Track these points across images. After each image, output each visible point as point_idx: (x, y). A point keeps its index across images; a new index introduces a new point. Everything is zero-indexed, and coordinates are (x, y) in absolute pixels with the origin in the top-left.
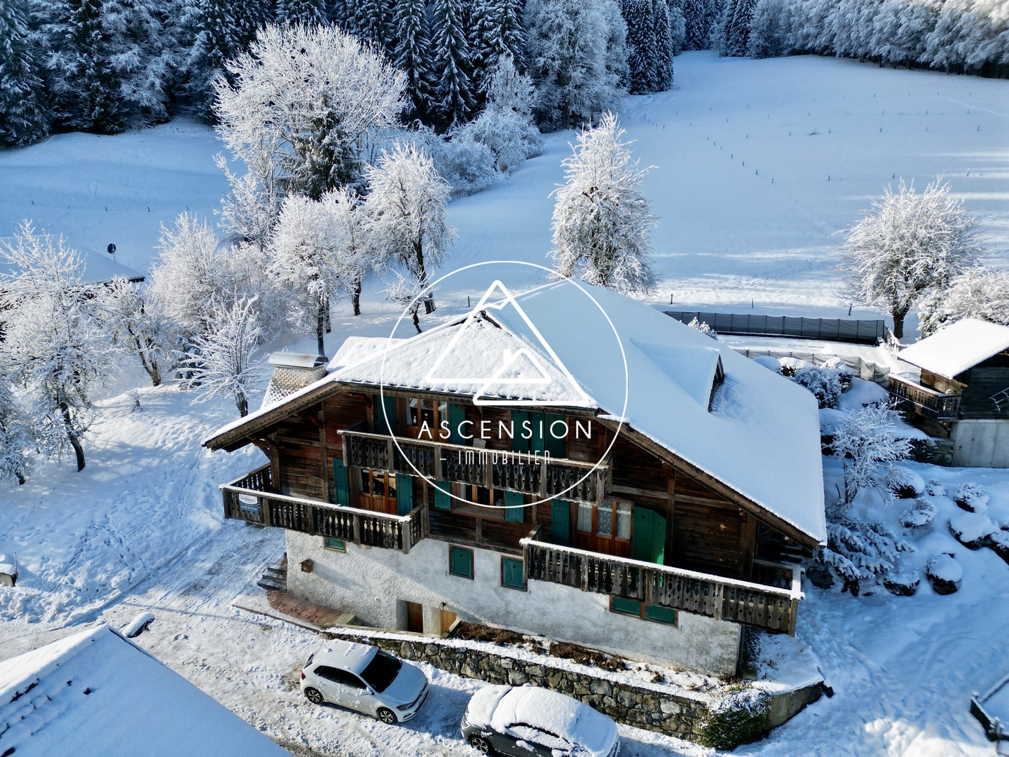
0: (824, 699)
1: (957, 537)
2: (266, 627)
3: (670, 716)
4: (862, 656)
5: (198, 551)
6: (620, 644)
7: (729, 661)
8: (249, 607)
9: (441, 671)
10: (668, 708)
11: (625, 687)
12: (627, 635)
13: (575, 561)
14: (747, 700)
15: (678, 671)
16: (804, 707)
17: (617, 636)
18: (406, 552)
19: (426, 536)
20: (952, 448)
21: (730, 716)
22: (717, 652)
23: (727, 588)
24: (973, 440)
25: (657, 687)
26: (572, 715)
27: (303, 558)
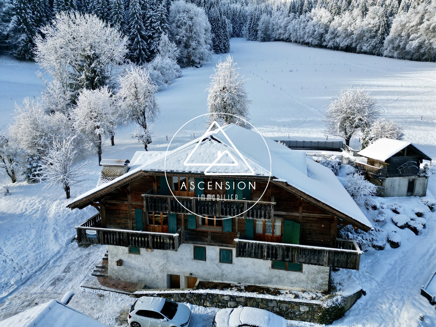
0: (363, 296)
1: (396, 224)
2: (101, 296)
3: (304, 312)
4: (373, 276)
5: (55, 262)
6: (276, 283)
7: (325, 284)
8: (90, 286)
9: (194, 306)
10: (303, 309)
11: (284, 302)
12: (279, 279)
13: (261, 247)
14: (337, 300)
15: (304, 292)
16: (356, 301)
17: (275, 279)
18: (176, 251)
19: (183, 243)
20: (384, 190)
21: (331, 309)
22: (320, 281)
23: (330, 252)
24: (391, 186)
25: (297, 300)
26: (267, 317)
27: (117, 259)
